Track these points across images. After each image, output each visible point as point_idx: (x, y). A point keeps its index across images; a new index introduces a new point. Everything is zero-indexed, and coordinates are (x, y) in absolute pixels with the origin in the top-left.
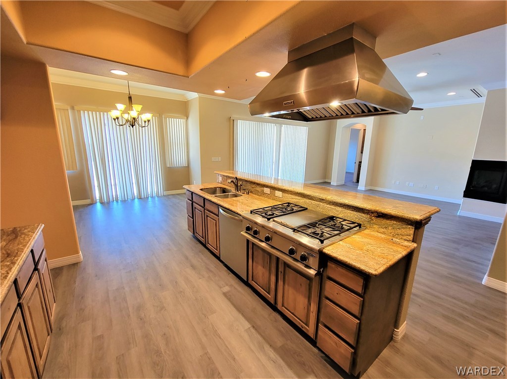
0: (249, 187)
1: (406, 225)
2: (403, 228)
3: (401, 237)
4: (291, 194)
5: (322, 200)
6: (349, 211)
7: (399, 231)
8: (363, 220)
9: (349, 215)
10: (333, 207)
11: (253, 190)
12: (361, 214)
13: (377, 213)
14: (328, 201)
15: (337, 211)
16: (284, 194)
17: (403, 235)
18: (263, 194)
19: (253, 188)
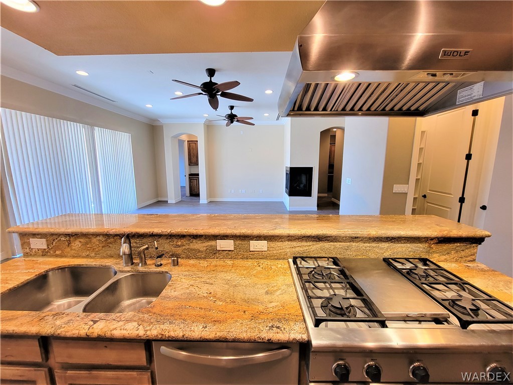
0: (166, 246)
1: (470, 244)
2: (467, 249)
3: (465, 259)
4: (289, 240)
5: (354, 239)
6: (399, 245)
7: (463, 253)
8: (419, 252)
9: (400, 249)
10: (374, 245)
11: (179, 251)
12: (416, 245)
13: (438, 238)
14: (366, 238)
15: (382, 249)
16: (273, 244)
17: (467, 257)
18: (214, 253)
19: (179, 246)
